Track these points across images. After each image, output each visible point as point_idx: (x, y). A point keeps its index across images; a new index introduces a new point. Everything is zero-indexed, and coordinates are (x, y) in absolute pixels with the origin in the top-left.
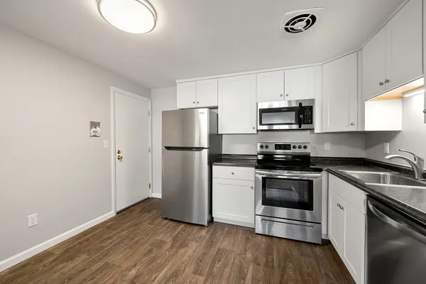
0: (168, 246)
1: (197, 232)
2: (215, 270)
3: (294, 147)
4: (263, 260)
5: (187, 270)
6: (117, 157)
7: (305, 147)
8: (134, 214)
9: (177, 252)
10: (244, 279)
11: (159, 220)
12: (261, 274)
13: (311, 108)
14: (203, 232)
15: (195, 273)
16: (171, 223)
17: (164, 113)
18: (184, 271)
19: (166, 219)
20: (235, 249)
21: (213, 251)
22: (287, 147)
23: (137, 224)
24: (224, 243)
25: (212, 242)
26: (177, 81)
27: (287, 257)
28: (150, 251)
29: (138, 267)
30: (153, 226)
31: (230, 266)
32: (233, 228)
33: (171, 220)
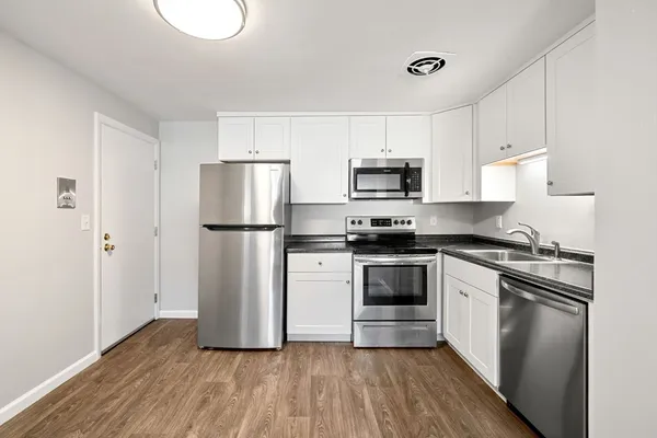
0: (231, 388)
1: (270, 360)
2: (320, 404)
3: (396, 223)
4: (376, 379)
5: (279, 414)
6: (103, 247)
7: (409, 222)
8: (138, 350)
9: (251, 394)
10: (363, 407)
11: (194, 354)
12: (380, 397)
13: (419, 170)
14: (279, 359)
15: (293, 414)
16: (218, 354)
17: (204, 167)
18: (275, 416)
19: (206, 349)
20: (335, 373)
21: (306, 382)
22: (386, 222)
23: (155, 367)
24: (317, 369)
25: (298, 369)
26: (219, 114)
27: (403, 371)
28: (204, 402)
29: (196, 428)
30: (187, 365)
31: (338, 396)
32: (319, 347)
33: (216, 349)
